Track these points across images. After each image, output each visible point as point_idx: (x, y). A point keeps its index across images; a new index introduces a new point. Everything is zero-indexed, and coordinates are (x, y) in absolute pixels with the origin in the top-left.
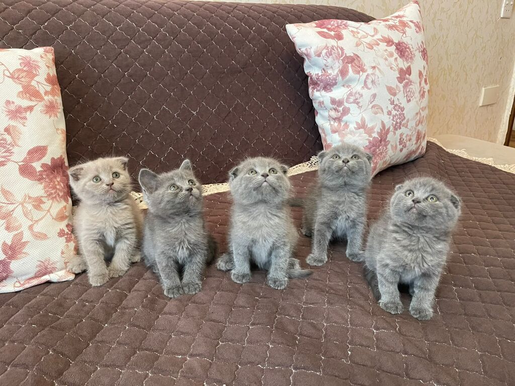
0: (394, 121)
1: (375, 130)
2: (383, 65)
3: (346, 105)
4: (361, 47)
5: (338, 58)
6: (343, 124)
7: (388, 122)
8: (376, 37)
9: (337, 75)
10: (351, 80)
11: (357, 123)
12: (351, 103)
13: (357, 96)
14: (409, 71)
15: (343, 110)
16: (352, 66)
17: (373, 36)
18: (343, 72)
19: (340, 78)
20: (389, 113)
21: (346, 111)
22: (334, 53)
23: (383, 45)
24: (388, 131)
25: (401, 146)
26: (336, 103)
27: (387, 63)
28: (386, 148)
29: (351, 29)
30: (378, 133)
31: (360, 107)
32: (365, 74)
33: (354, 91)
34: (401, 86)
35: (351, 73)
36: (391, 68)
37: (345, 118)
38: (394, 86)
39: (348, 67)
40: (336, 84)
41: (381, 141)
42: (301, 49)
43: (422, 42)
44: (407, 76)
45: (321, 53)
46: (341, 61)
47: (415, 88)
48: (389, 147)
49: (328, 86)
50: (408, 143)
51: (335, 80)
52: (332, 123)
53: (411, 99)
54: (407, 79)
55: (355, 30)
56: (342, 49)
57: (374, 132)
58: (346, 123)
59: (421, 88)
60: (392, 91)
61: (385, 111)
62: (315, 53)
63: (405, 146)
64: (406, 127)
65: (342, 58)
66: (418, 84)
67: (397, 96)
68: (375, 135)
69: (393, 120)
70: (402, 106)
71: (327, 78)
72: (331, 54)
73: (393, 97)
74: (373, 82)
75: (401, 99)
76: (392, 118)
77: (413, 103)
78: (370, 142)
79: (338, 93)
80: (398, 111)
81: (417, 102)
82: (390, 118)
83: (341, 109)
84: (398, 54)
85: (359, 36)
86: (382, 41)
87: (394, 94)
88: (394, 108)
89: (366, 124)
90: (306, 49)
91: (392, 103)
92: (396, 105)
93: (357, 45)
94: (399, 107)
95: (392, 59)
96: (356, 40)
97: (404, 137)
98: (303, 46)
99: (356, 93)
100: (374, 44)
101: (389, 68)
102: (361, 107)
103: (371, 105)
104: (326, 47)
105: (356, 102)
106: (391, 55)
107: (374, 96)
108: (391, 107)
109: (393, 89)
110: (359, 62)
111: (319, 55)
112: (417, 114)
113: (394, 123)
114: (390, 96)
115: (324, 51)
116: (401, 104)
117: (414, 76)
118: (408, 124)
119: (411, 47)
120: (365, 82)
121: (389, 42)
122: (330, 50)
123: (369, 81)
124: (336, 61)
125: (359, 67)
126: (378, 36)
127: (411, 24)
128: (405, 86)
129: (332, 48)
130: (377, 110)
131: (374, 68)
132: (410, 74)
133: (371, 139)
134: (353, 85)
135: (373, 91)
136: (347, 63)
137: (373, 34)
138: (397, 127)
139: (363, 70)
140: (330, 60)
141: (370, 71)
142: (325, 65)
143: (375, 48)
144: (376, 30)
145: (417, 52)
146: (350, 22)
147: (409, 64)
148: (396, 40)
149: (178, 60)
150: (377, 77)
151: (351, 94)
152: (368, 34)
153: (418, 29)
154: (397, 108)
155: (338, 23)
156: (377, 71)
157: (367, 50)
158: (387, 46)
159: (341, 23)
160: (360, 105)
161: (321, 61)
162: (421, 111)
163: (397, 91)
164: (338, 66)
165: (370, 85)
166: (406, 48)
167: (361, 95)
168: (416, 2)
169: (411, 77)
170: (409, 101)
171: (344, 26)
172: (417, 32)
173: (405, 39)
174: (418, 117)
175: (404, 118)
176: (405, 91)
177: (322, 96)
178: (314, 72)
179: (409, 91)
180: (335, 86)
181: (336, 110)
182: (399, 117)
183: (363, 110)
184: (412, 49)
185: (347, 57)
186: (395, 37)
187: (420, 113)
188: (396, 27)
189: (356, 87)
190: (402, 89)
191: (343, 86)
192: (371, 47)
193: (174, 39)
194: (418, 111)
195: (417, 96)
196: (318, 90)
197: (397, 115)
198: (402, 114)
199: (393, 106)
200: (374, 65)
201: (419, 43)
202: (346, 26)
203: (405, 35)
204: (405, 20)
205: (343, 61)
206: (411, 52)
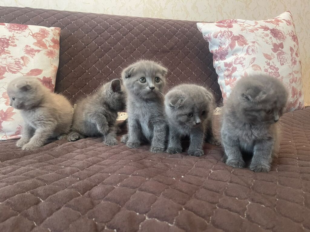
2: (260, 41)
3: (234, 65)
4: (245, 31)
5: (228, 37)
6: (232, 79)
8: (256, 27)
9: (228, 48)
10: (238, 50)
11: (242, 76)
12: (237, 64)
13: (242, 59)
14: (281, 46)
16: (238, 42)
18: (232, 46)
19: (230, 49)
20: (266, 70)
21: (234, 70)
22: (226, 35)
23: (261, 30)
26: (228, 65)
27: (264, 39)
29: (239, 23)
31: (243, 66)
32: (247, 46)
33: (239, 57)
34: (275, 54)
35: (237, 46)
36: (267, 43)
37: (234, 74)
38: (269, 54)
39: (235, 42)
40: (227, 54)
42: (206, 36)
43: (292, 31)
44: (280, 48)
45: (217, 35)
46: (230, 39)
47: (288, 56)
49: (223, 55)
51: (227, 51)
52: (226, 79)
53: (284, 63)
54: (280, 50)
56: (231, 32)
58: (235, 77)
59: (293, 58)
60: (266, 56)
61: (263, 69)
62: (213, 36)
65: (231, 37)
66: (290, 55)
67: (272, 60)
70: (276, 67)
71: (222, 50)
72: (223, 36)
73: (269, 61)
74: (253, 50)
75: (275, 62)
76: (268, 74)
77: (285, 66)
79: (229, 59)
80: (273, 70)
81: (289, 66)
83: (231, 69)
84: (272, 35)
85: (244, 26)
86: (260, 28)
87: (270, 59)
88: (270, 68)
90: (208, 35)
91: (269, 64)
92: (272, 66)
93: (242, 30)
94: (274, 67)
95: (268, 38)
98: (206, 33)
99: (241, 57)
100: (255, 30)
101: (265, 43)
102: (245, 66)
103: (252, 65)
104: (221, 32)
105: (241, 63)
106: (267, 35)
107: (254, 59)
108: (267, 67)
110: (243, 39)
111: (216, 37)
112: (290, 74)
114: (266, 60)
115: (220, 34)
116: (275, 65)
117: (286, 49)
119: (283, 32)
120: (247, 51)
121: (266, 29)
122: (223, 33)
123: (250, 50)
124: (227, 39)
125: (243, 42)
126: (258, 26)
127: (283, 21)
128: (279, 55)
129: (225, 32)
130: (256, 68)
131: (254, 42)
132: (282, 48)
134: (239, 53)
135: (253, 56)
136: (234, 40)
137: (254, 25)
139: (246, 44)
140: (223, 39)
142: (220, 43)
143: (255, 32)
144: (256, 23)
145: (288, 36)
146: (238, 20)
147: (282, 42)
148: (271, 28)
149: (130, 42)
150: (256, 48)
151: (237, 59)
152: (250, 25)
153: (288, 24)
154: (272, 68)
155: (230, 21)
156: (256, 44)
157: (248, 32)
158: (264, 30)
159: (233, 20)
160: (244, 65)
161: (217, 40)
162: (294, 73)
163: (272, 57)
164: (228, 42)
165: (250, 52)
166: (279, 32)
167: (244, 59)
168: (289, 11)
169: (283, 50)
170: (282, 64)
171: (235, 22)
172: (287, 25)
173: (278, 28)
174: (291, 77)
175: (279, 76)
176: (279, 57)
177: (218, 63)
178: (213, 49)
179: (282, 58)
180: (227, 56)
181: (228, 70)
182: (274, 74)
183: (245, 68)
184: (284, 34)
185: (235, 37)
186: (271, 26)
187: (293, 74)
188: (271, 22)
189: (241, 55)
190: (276, 56)
191: (233, 55)
192: (252, 31)
193: (130, 31)
194: (291, 72)
195: (289, 62)
196: (217, 60)
197: (273, 72)
198: (277, 72)
199: (269, 66)
200: (253, 41)
201: (290, 31)
202: (236, 22)
203: (278, 26)
204: (279, 19)
205: (232, 39)
206: (283, 35)
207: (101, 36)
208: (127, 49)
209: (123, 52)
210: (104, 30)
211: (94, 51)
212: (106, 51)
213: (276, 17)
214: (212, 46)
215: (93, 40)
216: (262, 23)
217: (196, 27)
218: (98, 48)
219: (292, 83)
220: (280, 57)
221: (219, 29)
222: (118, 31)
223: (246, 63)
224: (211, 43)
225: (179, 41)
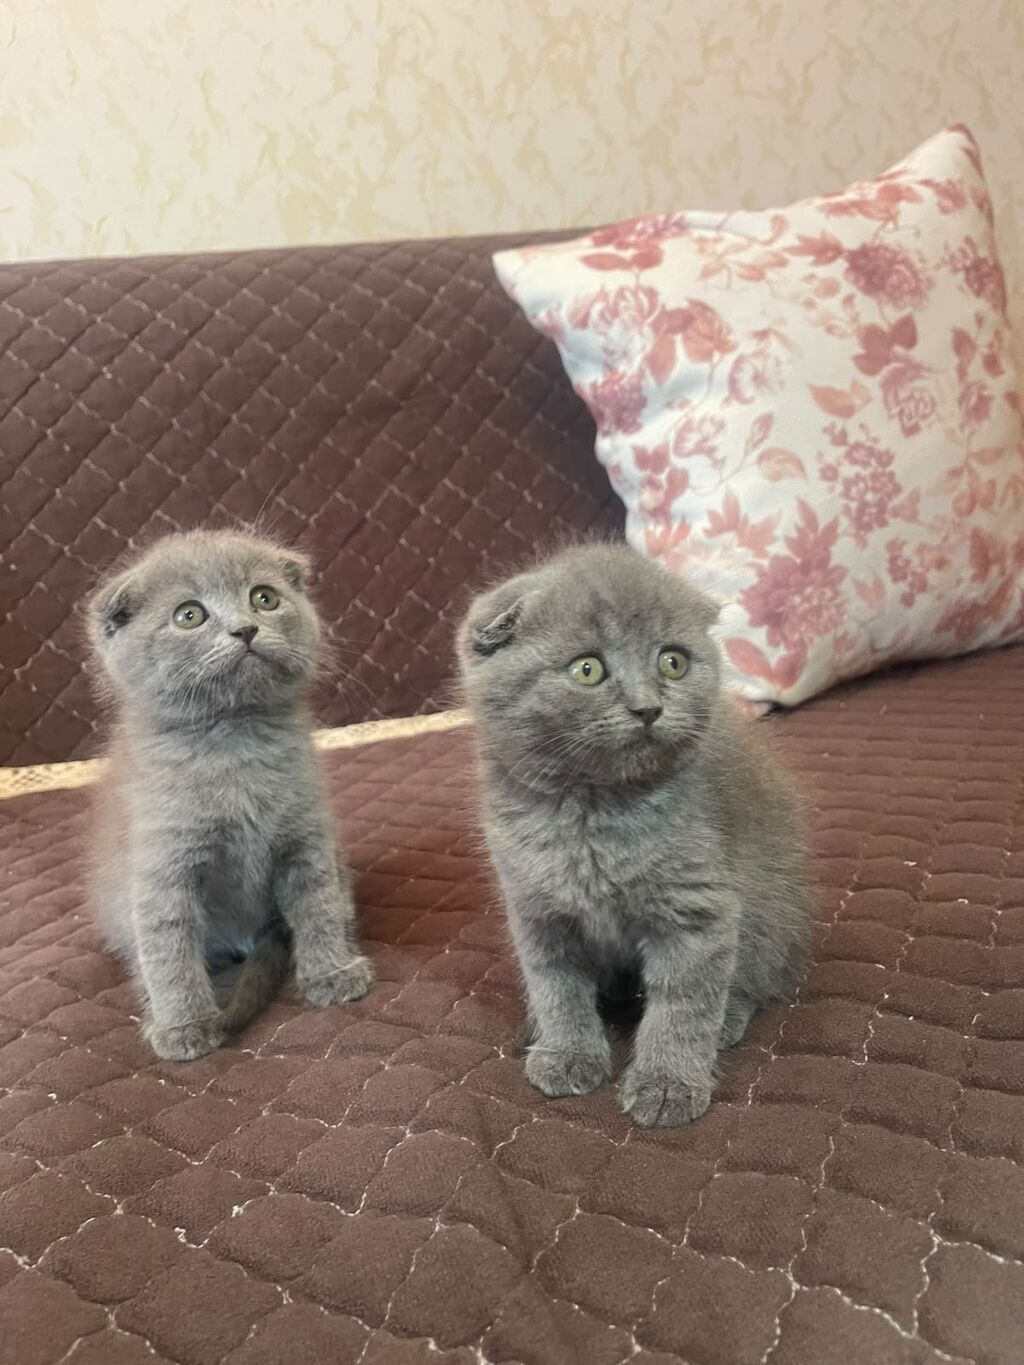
0: (852, 499)
1: (778, 532)
2: (797, 323)
3: (677, 462)
4: (720, 279)
5: (638, 322)
6: (675, 526)
7: (826, 502)
8: (779, 245)
9: (641, 374)
10: (688, 384)
11: (713, 516)
12: (689, 454)
13: (709, 428)
14: (906, 333)
15: (671, 479)
16: (686, 340)
17: (770, 242)
18: (658, 363)
19: (650, 382)
20: (829, 473)
21: (679, 483)
22: (627, 308)
23: (802, 265)
24: (831, 533)
25: (903, 587)
26: (653, 461)
27: (813, 314)
28: (836, 594)
29: (697, 233)
30: (790, 542)
31: (718, 464)
32: (731, 358)
33: (698, 415)
34: (873, 384)
35: (682, 362)
36: (830, 330)
37: (678, 505)
38: (842, 384)
39: (672, 344)
40: (642, 403)
41: (805, 568)
42: (540, 318)
43: (968, 241)
44: (899, 350)
45: (587, 316)
46: (647, 330)
47: (940, 383)
48: (847, 587)
49: (629, 412)
50: (933, 577)
51: (637, 388)
52: (651, 527)
53: (923, 424)
54: (897, 359)
55: (711, 234)
56: (652, 293)
57: (774, 540)
58: (683, 520)
59: (969, 387)
60: (830, 400)
61: (813, 468)
62: (572, 316)
63: (922, 586)
64: (913, 518)
65: (650, 320)
66: (954, 375)
67: (858, 418)
68: (778, 549)
69: (846, 494)
70: (881, 447)
71: (616, 388)
72: (615, 313)
73: (840, 423)
74: (759, 379)
75: (875, 423)
76: (839, 488)
77: (930, 437)
78: (762, 574)
79: (655, 431)
80: (865, 464)
81: (950, 433)
82: (831, 490)
83: (663, 477)
84: (856, 282)
85: (720, 248)
86: (794, 250)
87: (847, 412)
88: (849, 456)
89: (742, 515)
90: (549, 314)
91: (840, 439)
92: (857, 446)
93: (706, 273)
94: (871, 452)
95: (833, 305)
96: (701, 262)
97: (908, 552)
98: (537, 305)
99: (703, 420)
100: (771, 265)
101: (821, 329)
102: (723, 461)
103: (756, 454)
104: (603, 295)
105: (704, 449)
106: (830, 288)
107: (766, 422)
108: (834, 454)
109: (840, 394)
110: (710, 322)
111: (583, 323)
112: (955, 473)
113: (854, 505)
114: (825, 419)
115: (598, 308)
116: (876, 440)
117: (932, 346)
118: (919, 506)
119: (914, 258)
120: (733, 383)
121: (825, 250)
122: (611, 300)
123: (745, 377)
124: (634, 332)
125: (710, 338)
126: (789, 239)
127: (921, 190)
128: (890, 385)
129: (621, 294)
130: (778, 467)
131: (762, 335)
132: (911, 342)
133: (765, 563)
134: (695, 398)
135: (761, 406)
136: (667, 331)
137: (767, 234)
138: (866, 520)
139: (724, 346)
140: (615, 331)
141: (747, 347)
142: (605, 350)
143: (770, 275)
144: (779, 224)
145: (945, 270)
146: (693, 216)
147: (907, 311)
148: (851, 243)
149: (200, 388)
150: (771, 362)
151: (687, 428)
152: (752, 240)
153: (948, 203)
154: (860, 455)
155: (655, 225)
156: (774, 345)
157: (738, 283)
158: (816, 263)
159: (666, 222)
160: (719, 455)
161: (592, 339)
162: (974, 464)
163: (858, 402)
164: (641, 343)
165: (749, 391)
166: (891, 262)
167: (721, 426)
168: (960, 128)
169: (917, 353)
170: (911, 431)
171: (674, 229)
172: (944, 210)
173: (890, 238)
174: (963, 485)
175: (897, 489)
176: (891, 397)
177: (614, 448)
178: (587, 379)
179: (911, 397)
180: (646, 412)
181: (652, 484)
182: (870, 484)
183: (727, 470)
184: (919, 266)
185: (667, 315)
186: (852, 233)
187: (971, 471)
188: (860, 206)
189: (706, 405)
190: (877, 393)
191: (669, 405)
192: (756, 273)
193: (191, 335)
194: (957, 463)
195: (951, 412)
196: (606, 434)
197: (864, 480)
198: (883, 474)
199: (841, 450)
200: (762, 325)
201: (956, 244)
202: (682, 227)
203: (891, 226)
204: (903, 181)
205: (655, 326)
206: (915, 274)
207: (52, 379)
208: (185, 424)
209: (166, 440)
210: (60, 344)
211: (25, 456)
212: (82, 451)
213: (886, 173)
214: (575, 366)
215: (14, 404)
216: (808, 218)
217: (490, 276)
218: (44, 436)
219: (970, 511)
220: (896, 396)
221: (594, 281)
222: (132, 337)
223: (730, 444)
224: (569, 350)
225: (441, 348)
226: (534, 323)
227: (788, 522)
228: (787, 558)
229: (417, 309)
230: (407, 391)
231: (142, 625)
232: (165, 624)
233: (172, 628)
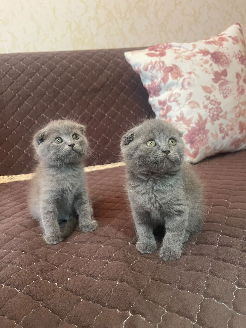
0: (211, 113)
1: (193, 121)
2: (198, 70)
3: (169, 104)
4: (180, 59)
5: (160, 70)
7: (205, 114)
8: (194, 51)
9: (160, 82)
10: (172, 85)
11: (177, 117)
12: (172, 102)
13: (176, 96)
14: (225, 73)
15: (167, 108)
16: (172, 74)
17: (192, 51)
18: (165, 80)
19: (162, 84)
20: (206, 107)
21: (169, 109)
22: (157, 66)
23: (200, 56)
24: (206, 121)
25: (223, 135)
26: (162, 103)
27: (202, 68)
28: (207, 136)
29: (174, 48)
30: (196, 124)
31: (179, 104)
32: (182, 79)
33: (174, 92)
34: (216, 85)
35: (171, 79)
36: (206, 72)
37: (169, 114)
38: (209, 85)
39: (168, 75)
40: (160, 89)
41: (199, 130)
42: (136, 68)
43: (240, 51)
44: (223, 77)
45: (147, 68)
46: (162, 72)
47: (233, 85)
48: (209, 134)
49: (157, 92)
50: (230, 132)
51: (159, 86)
53: (228, 95)
54: (223, 79)
55: (178, 48)
56: (163, 63)
57: (192, 123)
58: (170, 118)
59: (239, 86)
60: (206, 89)
61: (202, 106)
62: (143, 68)
63: (227, 135)
64: (225, 118)
65: (163, 69)
66: (236, 84)
67: (213, 93)
68: (193, 125)
69: (210, 112)
70: (218, 101)
71: (154, 86)
72: (154, 67)
73: (208, 95)
74: (189, 84)
75: (217, 95)
76: (208, 111)
77: (230, 98)
78: (189, 131)
79: (163, 96)
80: (214, 105)
81: (235, 98)
82: (206, 111)
83: (165, 107)
84: (213, 61)
85: (180, 52)
86: (198, 53)
87: (210, 92)
88: (210, 103)
89: (184, 117)
90: (138, 68)
91: (208, 99)
92: (212, 100)
93: (177, 58)
94: (216, 102)
95: (207, 66)
96: (175, 55)
97: (224, 126)
98: (135, 65)
99: (175, 94)
100: (192, 56)
101: (204, 72)
102: (180, 104)
103: (188, 102)
104: (151, 63)
105: (175, 101)
106: (207, 62)
107: (190, 94)
108: (207, 102)
109: (208, 88)
110: (177, 70)
111: (146, 70)
112: (236, 107)
113: (211, 115)
114: (205, 94)
115: (150, 66)
116: (217, 99)
117: (231, 77)
118: (227, 115)
119: (227, 55)
120: (183, 85)
121: (205, 53)
122: (153, 64)
123: (186, 83)
124: (159, 72)
125: (177, 74)
126: (197, 50)
127: (228, 38)
128: (221, 85)
129: (156, 63)
130: (193, 105)
131: (190, 73)
132: (226, 76)
133: (190, 128)
134: (173, 88)
135: (189, 91)
136: (167, 72)
137: (191, 49)
138: (214, 118)
139: (181, 76)
140: (154, 72)
141: (186, 76)
142: (152, 76)
143: (192, 58)
144: (194, 46)
145: (234, 58)
146: (173, 44)
147: (225, 68)
148: (212, 51)
149: (53, 84)
150: (192, 80)
151: (171, 95)
152: (187, 50)
153: (235, 42)
154: (213, 102)
155: (164, 46)
156: (193, 76)
157: (184, 60)
158: (203, 56)
159: (167, 45)
160: (179, 102)
161: (148, 74)
162: (240, 105)
163: (213, 90)
164: (160, 75)
165: (186, 87)
166: (221, 56)
167: (179, 95)
168: (238, 24)
169: (227, 78)
170: (225, 97)
171: (169, 47)
172: (234, 44)
173: (221, 50)
174: (238, 110)
175: (222, 111)
176: (221, 89)
177: (153, 100)
178: (147, 83)
179: (225, 89)
180: (161, 92)
181: (162, 109)
182: (215, 110)
183: (181, 106)
184: (228, 57)
185: (167, 68)
186: (212, 49)
187: (240, 107)
188: (214, 42)
189: (176, 90)
190: (217, 87)
191: (167, 90)
192: (189, 58)
193: (51, 71)
194: (236, 105)
195: (235, 92)
196: (151, 97)
197: (214, 108)
198: (219, 107)
199: (209, 101)
200: (190, 71)
201: (237, 52)
202: (171, 47)
203: (221, 47)
204: (224, 36)
205: (164, 71)
206: (227, 59)
207: (17, 82)
208: (49, 93)
209: (45, 97)
210: (19, 73)
211: (11, 100)
212: (25, 99)
213: (220, 34)
214: (144, 80)
215: (8, 87)
216: (201, 45)
217: (123, 58)
218: (15, 95)
219: (239, 116)
220: (222, 88)
221: (149, 59)
222: (36, 72)
223: (181, 100)
224: (143, 76)
225: (111, 75)
226: (134, 69)
227: (195, 119)
228: (195, 127)
229: (105, 66)
230: (103, 86)
231: (47, 142)
232: (52, 142)
233: (54, 143)
